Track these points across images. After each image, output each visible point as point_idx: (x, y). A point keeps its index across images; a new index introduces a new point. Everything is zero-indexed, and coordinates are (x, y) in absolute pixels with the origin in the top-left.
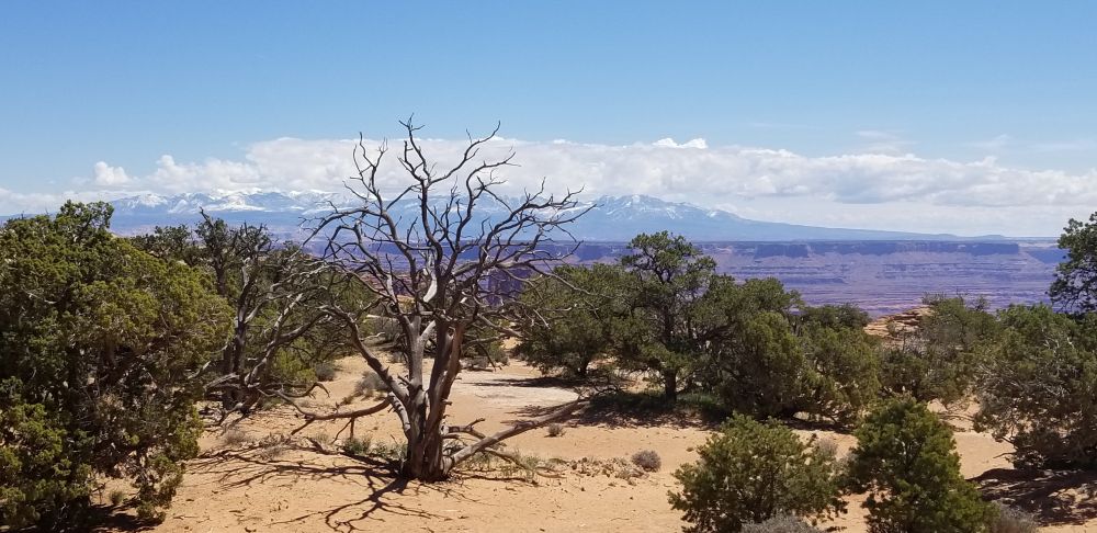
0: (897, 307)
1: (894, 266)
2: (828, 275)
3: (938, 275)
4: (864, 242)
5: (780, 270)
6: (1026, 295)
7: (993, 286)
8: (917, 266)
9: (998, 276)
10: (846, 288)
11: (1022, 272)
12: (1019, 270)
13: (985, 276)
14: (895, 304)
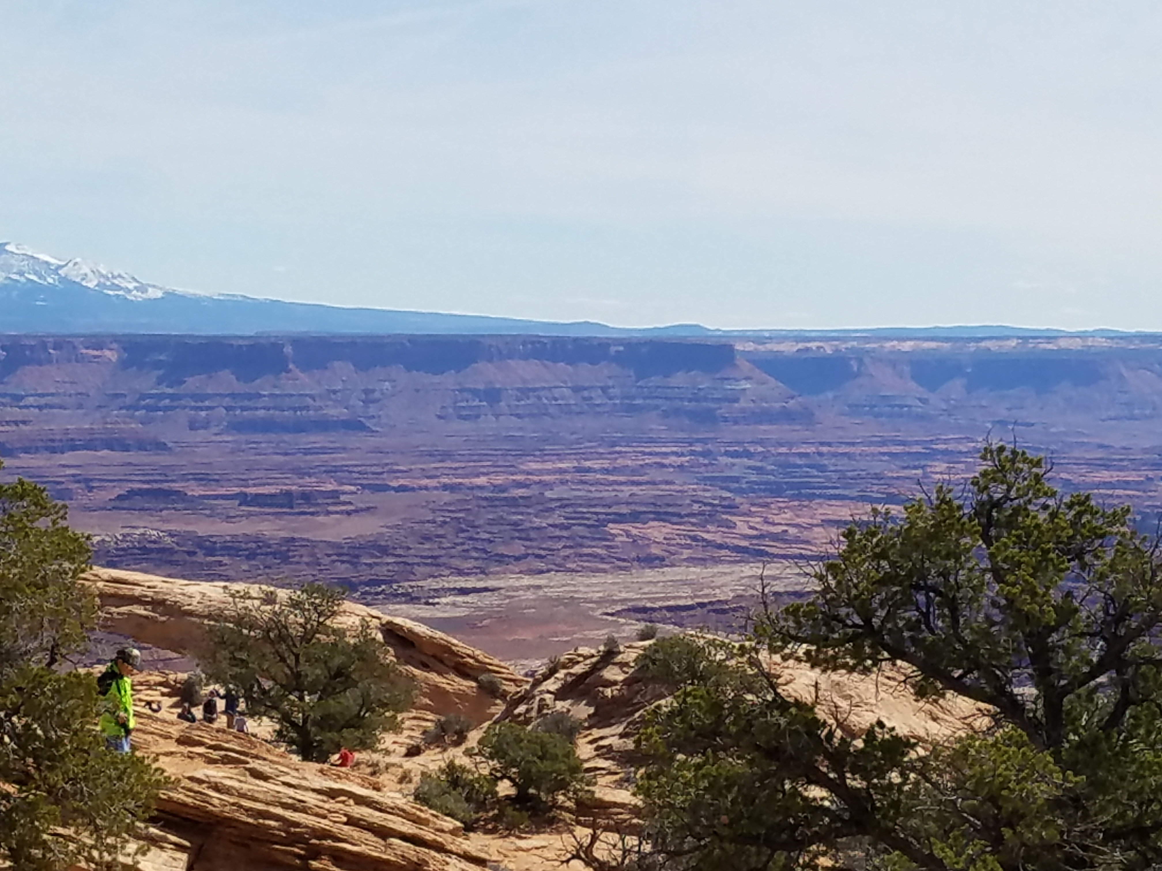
0: (482, 480)
1: (475, 392)
2: (335, 412)
3: (567, 410)
4: (413, 339)
5: (227, 401)
6: (749, 455)
7: (681, 435)
8: (525, 392)
9: (692, 415)
10: (374, 441)
11: (743, 404)
12: (736, 400)
13: (666, 414)
14: (477, 476)
